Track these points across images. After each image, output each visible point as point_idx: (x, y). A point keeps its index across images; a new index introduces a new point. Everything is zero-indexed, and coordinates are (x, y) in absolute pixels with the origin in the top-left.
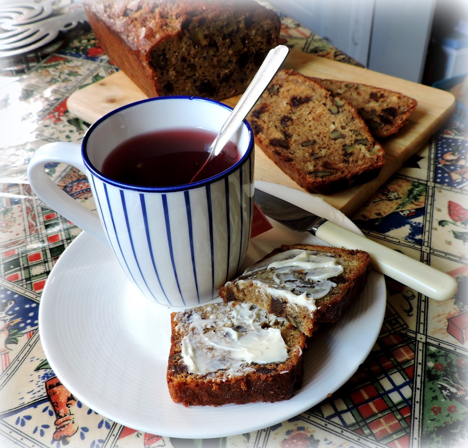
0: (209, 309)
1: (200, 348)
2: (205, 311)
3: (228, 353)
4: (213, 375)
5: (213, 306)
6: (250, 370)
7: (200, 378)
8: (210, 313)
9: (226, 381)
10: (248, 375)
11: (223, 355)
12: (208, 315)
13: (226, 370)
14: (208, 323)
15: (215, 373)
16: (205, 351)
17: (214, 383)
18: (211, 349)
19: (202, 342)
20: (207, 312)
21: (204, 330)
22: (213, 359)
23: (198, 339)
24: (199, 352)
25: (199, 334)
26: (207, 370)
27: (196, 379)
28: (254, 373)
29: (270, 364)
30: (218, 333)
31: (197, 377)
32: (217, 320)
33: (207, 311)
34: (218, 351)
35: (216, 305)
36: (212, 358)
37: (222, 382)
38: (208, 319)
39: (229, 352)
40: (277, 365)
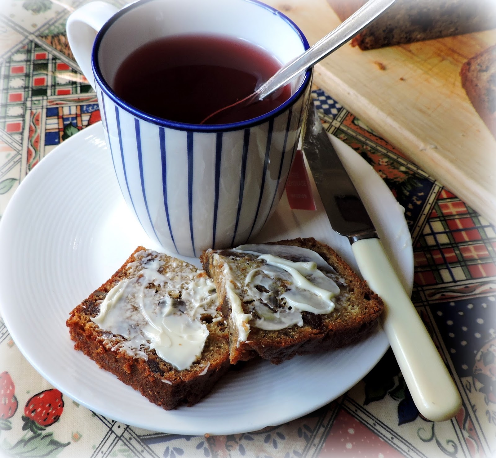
0: (174, 265)
1: (128, 301)
2: (169, 264)
3: (145, 323)
4: (111, 336)
5: (180, 264)
6: (143, 355)
7: (97, 332)
8: (171, 270)
9: (114, 351)
10: (137, 360)
11: (139, 323)
12: (168, 270)
13: (125, 340)
14: (159, 279)
15: (114, 336)
16: (129, 306)
17: (103, 345)
18: (135, 309)
19: (136, 295)
20: (170, 267)
21: (150, 284)
22: (127, 320)
23: (135, 290)
24: (122, 304)
25: (141, 285)
26: (111, 327)
27: (94, 330)
28: (144, 361)
29: (165, 364)
30: (158, 295)
31: (97, 329)
32: (169, 282)
33: (171, 265)
34: (139, 315)
35: (184, 264)
36: (127, 318)
37: (110, 349)
38: (164, 274)
39: (147, 323)
40: (171, 369)
